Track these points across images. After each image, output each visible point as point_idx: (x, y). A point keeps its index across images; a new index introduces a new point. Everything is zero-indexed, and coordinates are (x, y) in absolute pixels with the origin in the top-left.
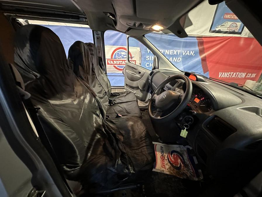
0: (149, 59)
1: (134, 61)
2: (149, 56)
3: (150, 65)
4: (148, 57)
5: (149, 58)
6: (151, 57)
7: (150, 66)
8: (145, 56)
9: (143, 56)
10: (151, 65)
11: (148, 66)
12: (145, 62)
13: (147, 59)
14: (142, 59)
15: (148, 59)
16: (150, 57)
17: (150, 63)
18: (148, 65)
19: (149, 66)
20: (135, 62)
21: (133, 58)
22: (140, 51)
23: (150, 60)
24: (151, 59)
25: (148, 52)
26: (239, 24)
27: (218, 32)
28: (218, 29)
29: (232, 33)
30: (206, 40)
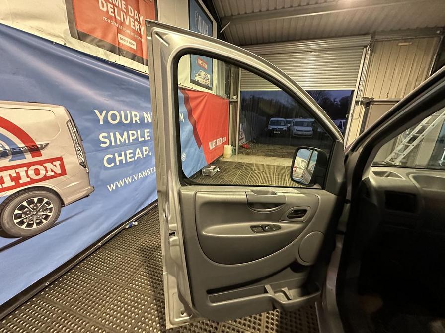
0: (108, 143)
1: (51, 161)
2: (106, 135)
3: (118, 159)
4: (104, 137)
5: (109, 138)
6: (112, 134)
7: (118, 163)
8: (93, 136)
9: (88, 136)
10: (120, 158)
11: (113, 164)
12: (100, 154)
13: (102, 145)
14: (85, 145)
15: (105, 143)
16: (109, 135)
17: (116, 155)
18: (110, 161)
19: (115, 162)
20: (58, 163)
21: (42, 152)
22: (68, 118)
23: (113, 144)
24: (116, 142)
25: (101, 123)
26: (209, 76)
27: (197, 83)
28: (196, 79)
29: (207, 87)
30: (191, 94)
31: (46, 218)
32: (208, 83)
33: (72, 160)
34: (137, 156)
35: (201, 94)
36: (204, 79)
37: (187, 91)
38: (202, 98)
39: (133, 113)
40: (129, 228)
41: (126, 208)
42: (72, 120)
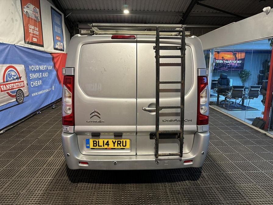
0: (32, 78)
1: (22, 81)
4: (31, 75)
8: (29, 75)
10: (34, 84)
11: (33, 86)
12: (30, 81)
13: (30, 78)
14: (27, 78)
17: (33, 82)
18: (32, 84)
20: (23, 83)
25: (30, 70)
26: (62, 44)
27: (57, 49)
28: (56, 47)
29: (61, 50)
30: (54, 55)
31: (20, 100)
32: (62, 48)
33: (25, 82)
34: (38, 84)
35: (59, 54)
36: (59, 46)
37: (53, 54)
38: (59, 57)
39: (37, 66)
40: (39, 113)
41: (37, 105)
42: (25, 69)
